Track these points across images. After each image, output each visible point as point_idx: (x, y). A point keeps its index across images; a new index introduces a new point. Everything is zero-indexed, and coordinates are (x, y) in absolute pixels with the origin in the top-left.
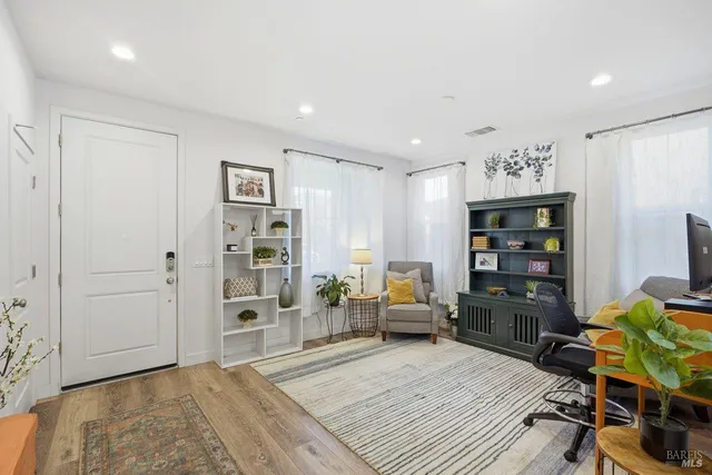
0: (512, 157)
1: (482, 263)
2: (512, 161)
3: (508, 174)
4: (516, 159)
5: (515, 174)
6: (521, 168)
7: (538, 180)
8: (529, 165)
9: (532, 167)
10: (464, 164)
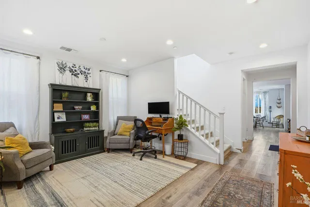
0: (73, 67)
1: (58, 118)
2: (74, 69)
3: (72, 74)
4: (75, 69)
5: (75, 75)
6: (78, 74)
7: (86, 81)
8: (82, 74)
9: (83, 75)
10: (38, 58)
